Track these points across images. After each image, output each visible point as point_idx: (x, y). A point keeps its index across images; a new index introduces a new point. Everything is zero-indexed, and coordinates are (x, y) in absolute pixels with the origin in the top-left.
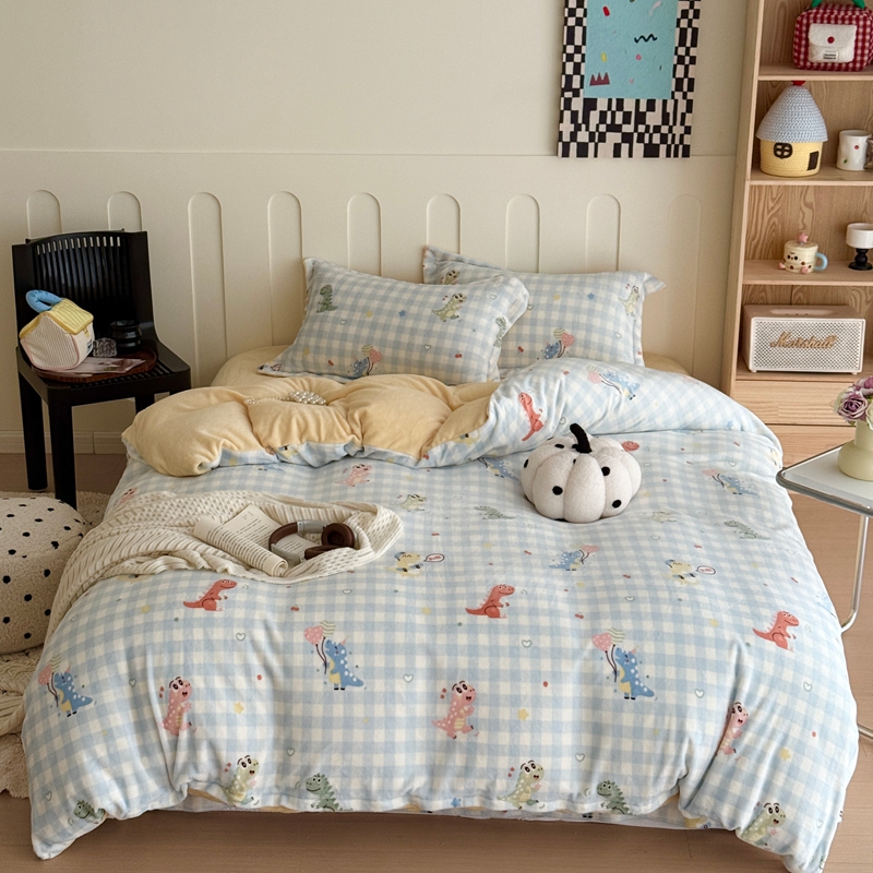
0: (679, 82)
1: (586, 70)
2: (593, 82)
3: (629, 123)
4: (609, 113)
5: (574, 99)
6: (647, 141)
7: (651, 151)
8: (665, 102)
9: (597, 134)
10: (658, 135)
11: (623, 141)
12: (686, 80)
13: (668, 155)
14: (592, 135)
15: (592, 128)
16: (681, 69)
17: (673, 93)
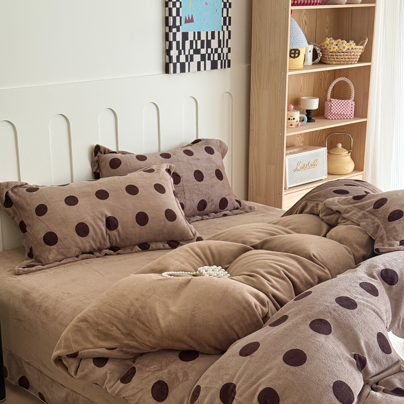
0: (225, 19)
1: (182, 12)
2: (186, 22)
3: (204, 48)
4: (194, 41)
5: (178, 33)
6: (212, 59)
7: (214, 66)
8: (219, 32)
9: (189, 56)
10: (217, 54)
11: (201, 61)
12: (228, 18)
13: (221, 68)
14: (187, 56)
15: (187, 53)
16: (225, 10)
17: (222, 26)
